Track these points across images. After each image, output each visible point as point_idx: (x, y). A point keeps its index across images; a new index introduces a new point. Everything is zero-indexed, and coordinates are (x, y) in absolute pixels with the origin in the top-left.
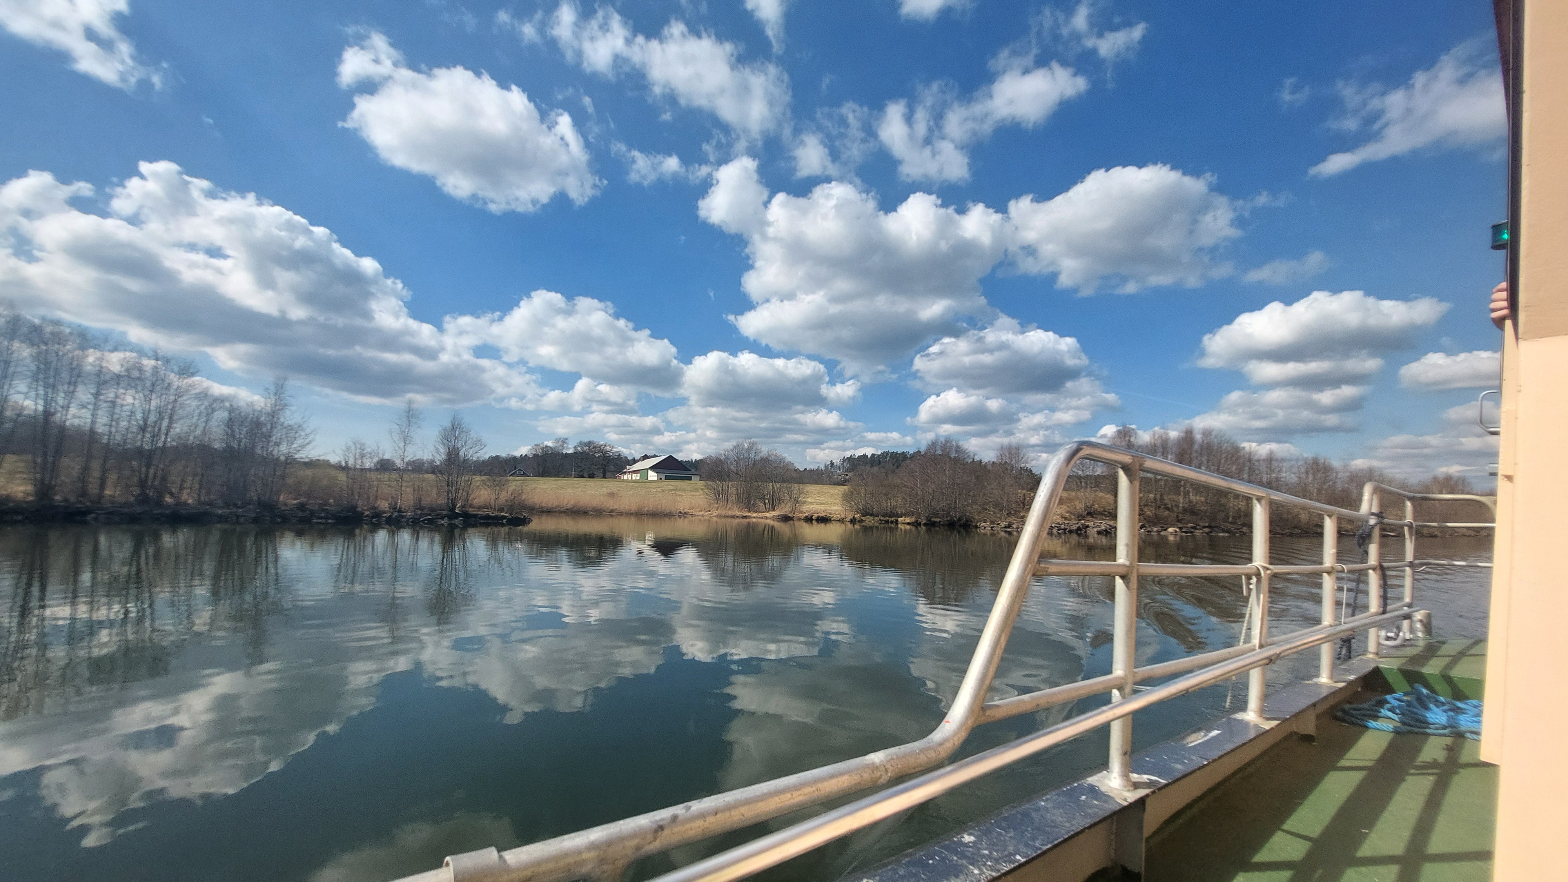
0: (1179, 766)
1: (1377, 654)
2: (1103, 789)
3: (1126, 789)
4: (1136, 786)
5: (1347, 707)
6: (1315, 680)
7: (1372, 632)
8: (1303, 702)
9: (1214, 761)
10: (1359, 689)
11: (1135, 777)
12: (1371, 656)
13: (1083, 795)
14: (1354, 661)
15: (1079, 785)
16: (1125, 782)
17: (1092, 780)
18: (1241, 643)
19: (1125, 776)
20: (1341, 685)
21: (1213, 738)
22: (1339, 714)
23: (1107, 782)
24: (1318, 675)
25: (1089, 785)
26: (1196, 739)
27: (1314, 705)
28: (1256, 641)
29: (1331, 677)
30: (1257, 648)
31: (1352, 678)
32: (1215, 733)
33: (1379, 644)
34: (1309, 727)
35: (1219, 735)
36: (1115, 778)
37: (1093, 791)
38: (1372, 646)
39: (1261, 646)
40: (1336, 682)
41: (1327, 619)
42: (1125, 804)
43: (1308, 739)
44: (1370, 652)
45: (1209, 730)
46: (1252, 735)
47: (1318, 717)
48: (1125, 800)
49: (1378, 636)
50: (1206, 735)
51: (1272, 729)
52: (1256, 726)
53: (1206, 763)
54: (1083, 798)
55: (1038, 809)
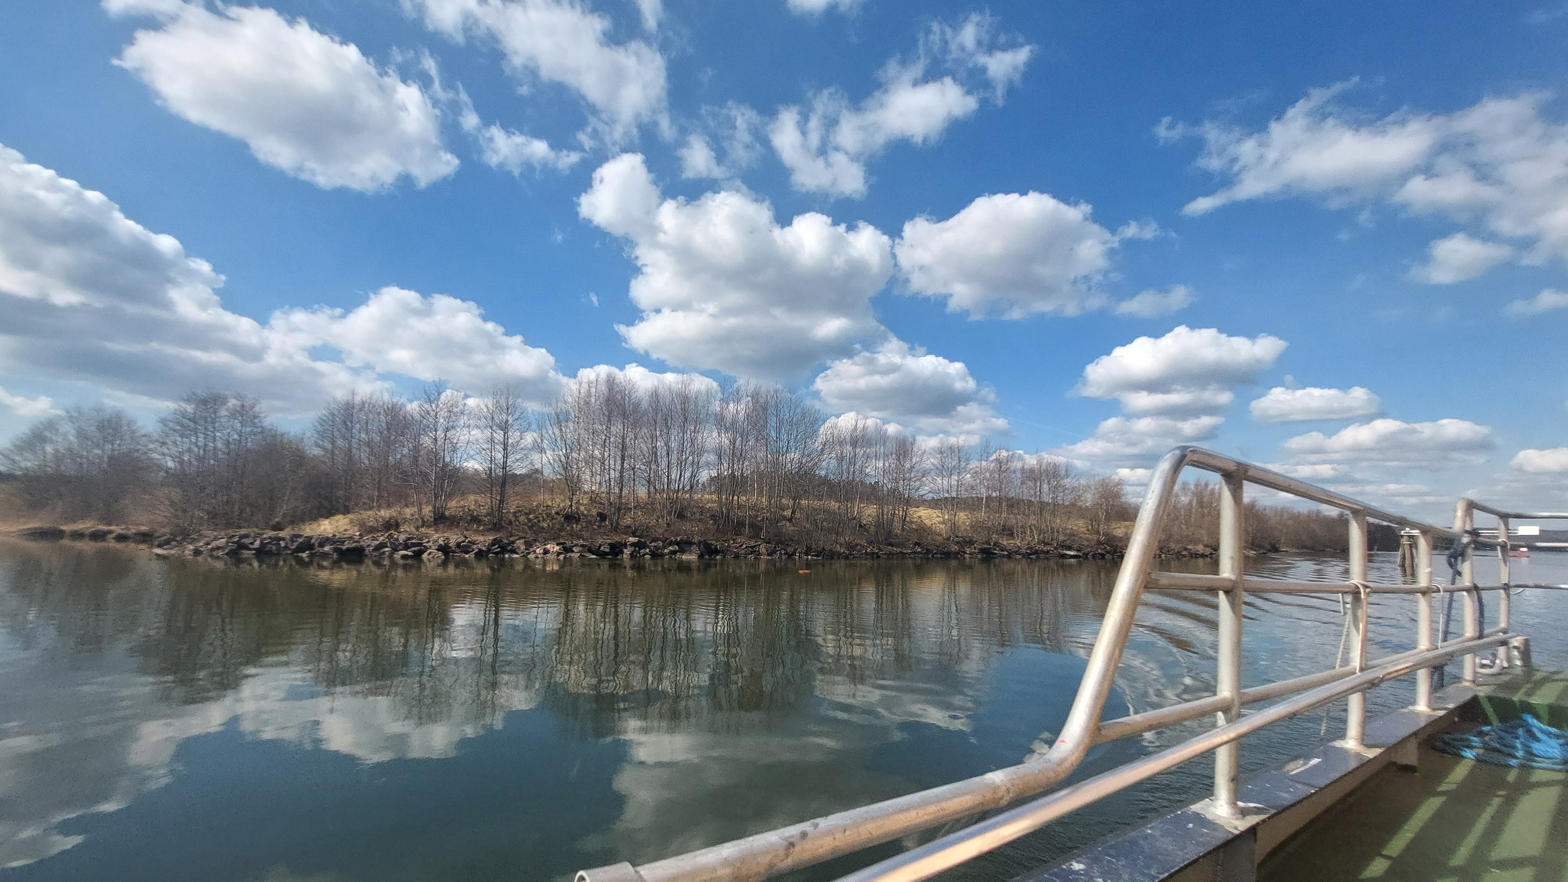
0: (1286, 795)
1: (1474, 682)
2: (1210, 817)
3: (1234, 817)
4: (1244, 813)
5: (1445, 737)
6: (1411, 708)
7: (1468, 659)
8: (1404, 731)
9: (1321, 789)
10: (1456, 719)
11: (1241, 804)
12: (1467, 684)
13: (1190, 823)
15: (1182, 812)
16: (1234, 811)
17: (1196, 807)
18: (1339, 666)
19: (1233, 804)
20: (1441, 713)
21: (1315, 766)
22: (1438, 743)
23: (1212, 809)
24: (1414, 703)
25: (1194, 812)
26: (1296, 768)
27: (1415, 734)
28: (1355, 665)
29: (1430, 705)
30: (1357, 671)
31: (1451, 706)
32: (1315, 761)
33: (1475, 673)
34: (1410, 756)
35: (1319, 763)
36: (1221, 806)
37: (1200, 820)
38: (1468, 674)
39: (1361, 669)
40: (1434, 710)
41: (1424, 643)
42: (1237, 832)
43: (1409, 769)
44: (1465, 680)
45: (1308, 758)
46: (1353, 764)
47: (1420, 745)
48: (1236, 828)
49: (1474, 663)
50: (1304, 764)
51: (1376, 757)
52: (1358, 755)
53: (1313, 791)
54: (1191, 825)
55: (1146, 837)
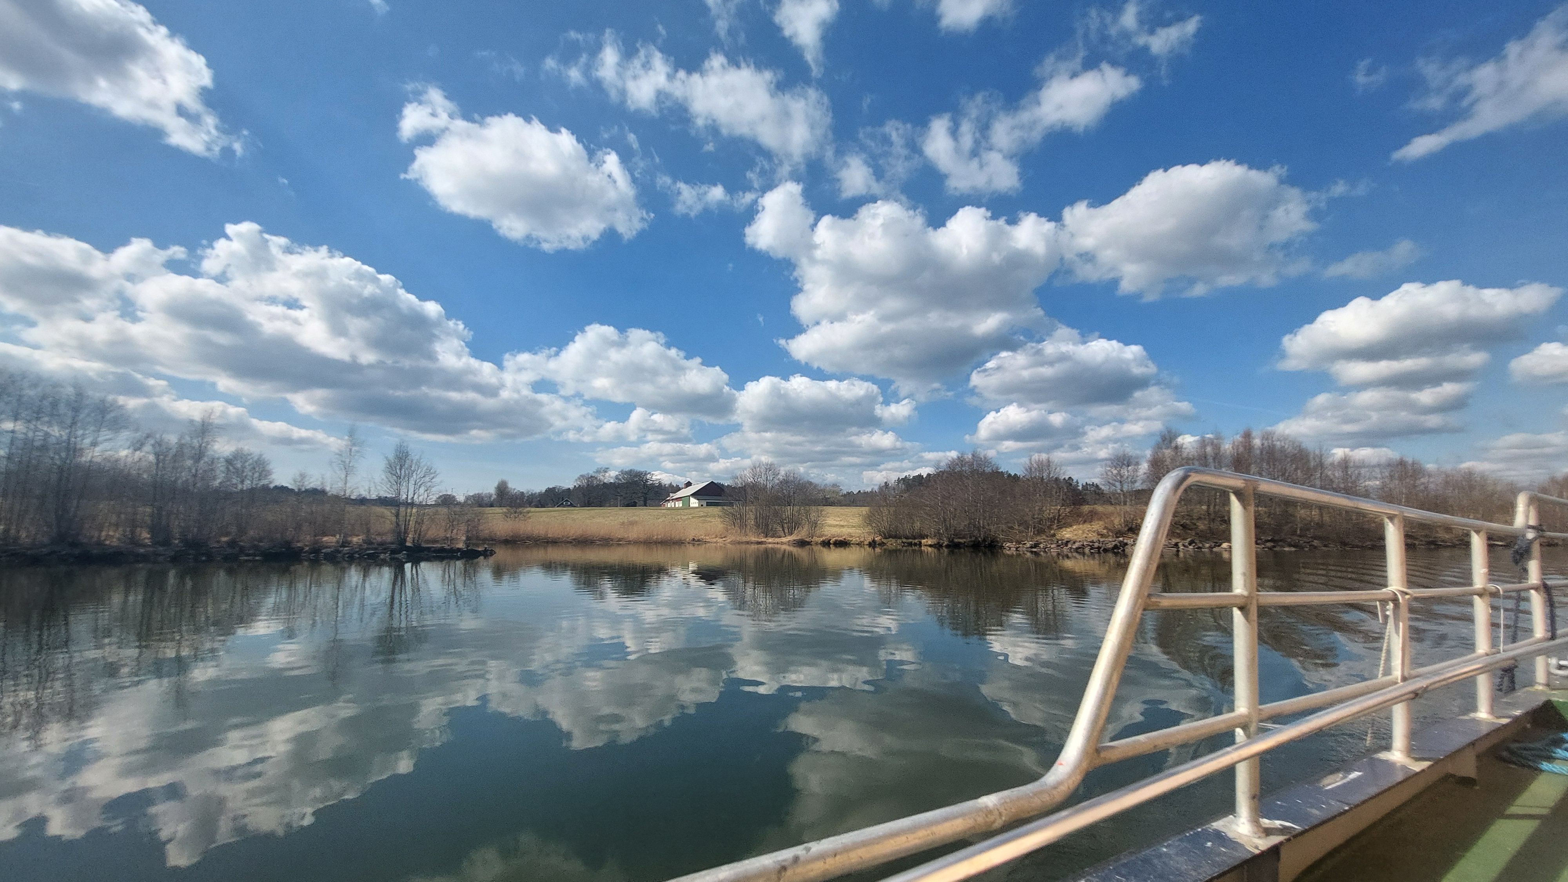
0: (1315, 812)
1: (1548, 685)
2: (1231, 835)
3: (1256, 836)
4: (1268, 832)
5: (1514, 746)
6: (1472, 715)
7: (1540, 661)
8: (1459, 740)
9: (1357, 806)
10: (1529, 726)
11: (1266, 822)
12: (1540, 688)
13: (1210, 841)
14: (1520, 694)
15: (1202, 829)
16: (1256, 829)
17: (1218, 825)
18: (1380, 676)
19: (1255, 822)
20: (1505, 721)
21: (1354, 780)
22: (1505, 754)
23: (1234, 827)
24: (1475, 709)
25: (1215, 830)
26: (1333, 782)
27: (1473, 744)
28: (1397, 673)
29: (1492, 711)
30: (1399, 681)
31: (1518, 713)
32: (1355, 775)
33: (1549, 674)
34: (1468, 768)
35: (1359, 777)
36: (1243, 823)
37: (1220, 837)
38: (1540, 676)
39: (1404, 679)
40: (1498, 717)
41: (1482, 645)
42: (1257, 852)
43: (1467, 782)
44: (1539, 684)
45: (1349, 771)
46: (1400, 777)
47: (1479, 757)
48: (1257, 848)
49: (1548, 665)
50: (1345, 777)
51: (1423, 771)
52: (1404, 768)
53: (1347, 808)
54: (1209, 844)
55: (1160, 856)
